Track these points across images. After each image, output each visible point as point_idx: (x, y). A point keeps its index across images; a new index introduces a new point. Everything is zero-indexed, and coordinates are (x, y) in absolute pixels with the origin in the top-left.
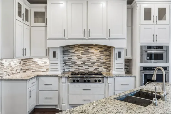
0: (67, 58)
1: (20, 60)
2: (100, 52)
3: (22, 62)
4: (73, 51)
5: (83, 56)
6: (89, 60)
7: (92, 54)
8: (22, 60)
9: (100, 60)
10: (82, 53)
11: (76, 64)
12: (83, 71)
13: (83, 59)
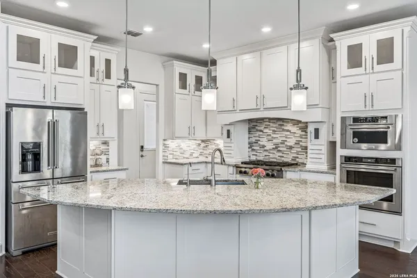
0: (253, 140)
1: (200, 142)
2: (300, 129)
3: (203, 145)
4: (262, 128)
5: (275, 136)
6: (283, 142)
7: (288, 133)
8: (203, 141)
9: (301, 143)
10: (274, 131)
11: (265, 148)
12: (275, 160)
13: (275, 141)
